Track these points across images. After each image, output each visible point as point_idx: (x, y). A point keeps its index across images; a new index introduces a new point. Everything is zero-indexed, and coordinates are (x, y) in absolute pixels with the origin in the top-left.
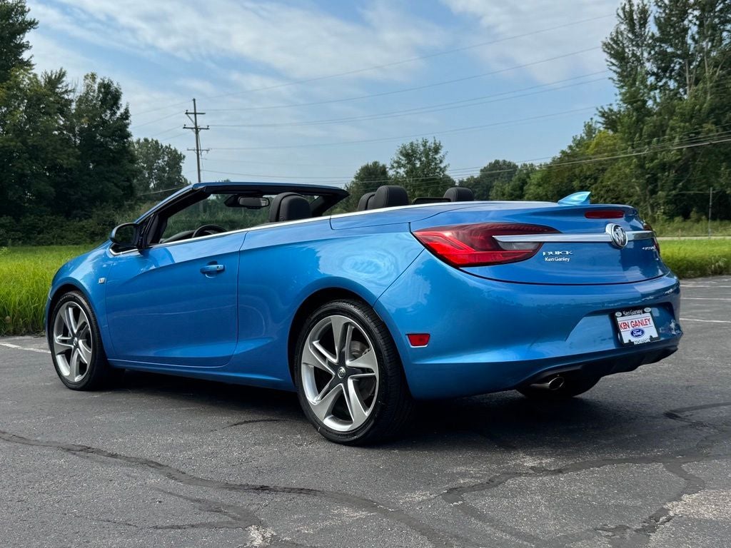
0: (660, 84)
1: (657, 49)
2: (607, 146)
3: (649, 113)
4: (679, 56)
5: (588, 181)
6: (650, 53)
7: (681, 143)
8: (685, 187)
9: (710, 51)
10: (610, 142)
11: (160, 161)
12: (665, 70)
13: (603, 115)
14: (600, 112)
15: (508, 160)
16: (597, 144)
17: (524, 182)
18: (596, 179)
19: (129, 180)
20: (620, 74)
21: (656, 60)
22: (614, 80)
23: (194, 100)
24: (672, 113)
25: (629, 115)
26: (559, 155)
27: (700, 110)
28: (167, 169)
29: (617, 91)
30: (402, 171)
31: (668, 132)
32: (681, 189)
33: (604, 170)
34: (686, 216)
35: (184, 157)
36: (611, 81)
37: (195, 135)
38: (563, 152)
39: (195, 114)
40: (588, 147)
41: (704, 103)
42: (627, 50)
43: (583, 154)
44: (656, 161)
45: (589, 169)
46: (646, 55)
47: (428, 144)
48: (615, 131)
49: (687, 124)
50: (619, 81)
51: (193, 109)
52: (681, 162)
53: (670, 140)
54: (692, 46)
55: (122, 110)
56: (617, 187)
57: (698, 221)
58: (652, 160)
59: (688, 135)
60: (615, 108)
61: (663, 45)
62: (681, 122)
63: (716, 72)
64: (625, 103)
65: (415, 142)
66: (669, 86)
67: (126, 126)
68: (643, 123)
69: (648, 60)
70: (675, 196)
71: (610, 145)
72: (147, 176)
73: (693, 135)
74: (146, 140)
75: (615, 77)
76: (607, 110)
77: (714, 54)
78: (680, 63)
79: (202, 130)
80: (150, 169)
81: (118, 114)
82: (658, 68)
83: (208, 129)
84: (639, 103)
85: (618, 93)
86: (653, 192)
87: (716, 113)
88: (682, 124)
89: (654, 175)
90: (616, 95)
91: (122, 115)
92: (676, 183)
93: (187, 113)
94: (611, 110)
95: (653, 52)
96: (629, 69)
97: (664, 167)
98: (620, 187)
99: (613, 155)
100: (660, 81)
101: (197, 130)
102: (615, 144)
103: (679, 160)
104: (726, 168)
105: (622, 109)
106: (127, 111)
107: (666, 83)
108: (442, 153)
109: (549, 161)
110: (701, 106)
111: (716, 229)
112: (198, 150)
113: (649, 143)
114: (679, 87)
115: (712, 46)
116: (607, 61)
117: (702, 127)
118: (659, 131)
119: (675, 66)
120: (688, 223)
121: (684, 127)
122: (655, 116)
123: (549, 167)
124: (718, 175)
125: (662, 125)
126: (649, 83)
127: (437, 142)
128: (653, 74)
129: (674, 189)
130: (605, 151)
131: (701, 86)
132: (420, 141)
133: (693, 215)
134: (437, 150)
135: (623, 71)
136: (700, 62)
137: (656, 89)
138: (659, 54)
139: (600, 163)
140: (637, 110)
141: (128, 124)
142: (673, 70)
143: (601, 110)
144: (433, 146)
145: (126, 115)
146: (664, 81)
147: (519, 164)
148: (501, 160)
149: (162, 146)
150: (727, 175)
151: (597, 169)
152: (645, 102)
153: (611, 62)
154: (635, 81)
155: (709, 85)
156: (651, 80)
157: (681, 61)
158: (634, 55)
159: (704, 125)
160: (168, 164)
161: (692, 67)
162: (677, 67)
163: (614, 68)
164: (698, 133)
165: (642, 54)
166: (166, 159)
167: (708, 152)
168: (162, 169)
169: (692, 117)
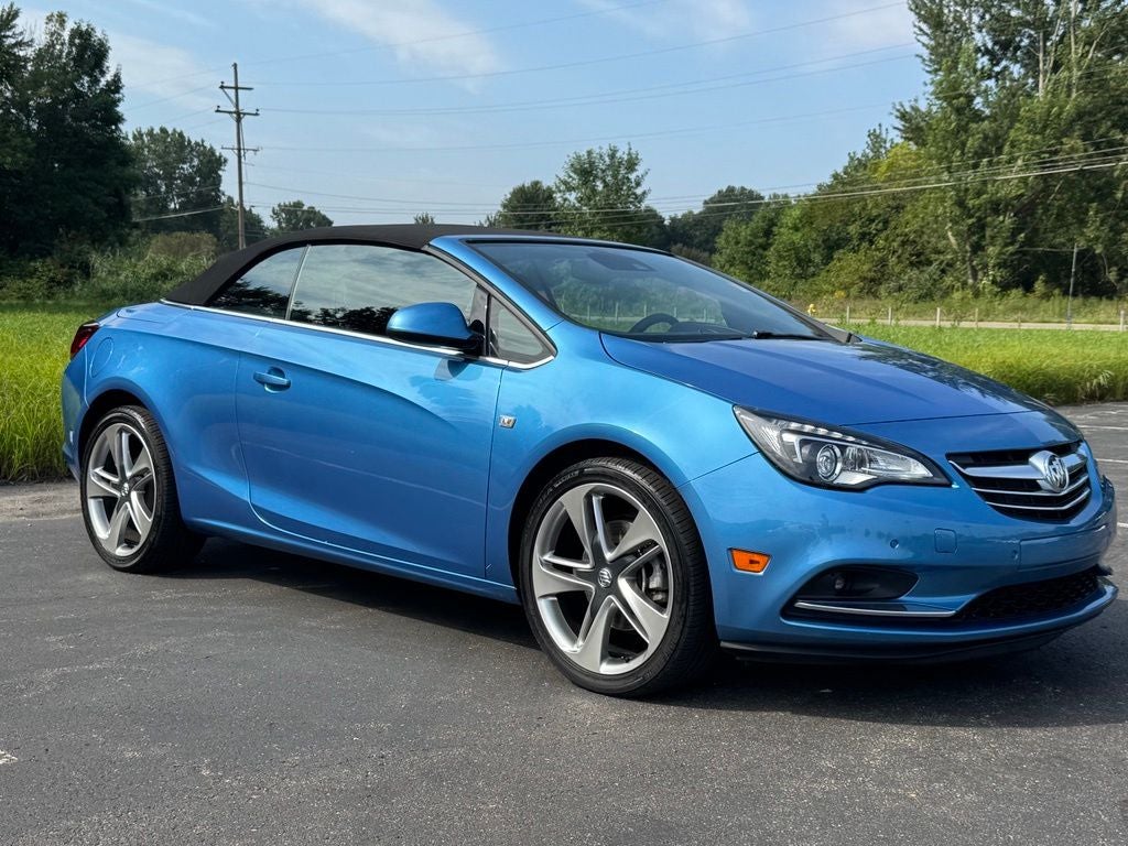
0: (997, 69)
1: (994, 10)
2: (906, 169)
3: (978, 117)
4: (1028, 24)
5: (873, 226)
6: (982, 18)
7: (1027, 167)
8: (1029, 241)
9: (1080, 18)
10: (910, 163)
11: (185, 166)
12: (1005, 46)
13: (903, 116)
14: (898, 110)
15: (748, 187)
16: (891, 166)
17: (772, 223)
18: (886, 222)
19: (117, 194)
20: (933, 50)
21: (992, 30)
22: (924, 60)
23: (235, 65)
24: (1014, 118)
25: (945, 118)
26: (828, 180)
27: (1060, 114)
28: (198, 179)
29: (928, 78)
30: (572, 197)
31: (1006, 148)
32: (1023, 244)
33: (899, 209)
34: (1028, 288)
35: (226, 161)
36: (919, 60)
37: (235, 123)
38: (836, 176)
39: (236, 88)
40: (875, 171)
41: (1067, 102)
42: (946, 11)
43: (868, 180)
44: (985, 196)
45: (877, 205)
46: (976, 19)
47: (618, 155)
48: (921, 143)
49: (1038, 137)
50: (931, 60)
51: (233, 79)
52: (1025, 200)
53: (1009, 162)
54: (1052, 9)
55: (109, 77)
56: (920, 237)
57: (1047, 296)
58: (979, 194)
59: (1038, 155)
60: (923, 107)
61: (1003, 4)
62: (1029, 132)
63: (1088, 52)
64: (938, 98)
65: (597, 151)
66: (1012, 73)
67: (115, 103)
68: (966, 131)
69: (980, 28)
70: (1012, 254)
71: (911, 168)
72: (163, 189)
73: (1047, 155)
74: (163, 130)
75: (926, 53)
76: (908, 110)
77: (1086, 23)
78: (1030, 36)
79: (247, 116)
80: (169, 177)
81: (103, 82)
82: (995, 43)
83: (257, 114)
84: (962, 99)
85: (929, 81)
86: (978, 248)
87: (1085, 120)
88: (1030, 137)
89: (980, 219)
90: (926, 84)
91: (108, 84)
92: (1015, 232)
93: (222, 87)
94: (916, 109)
95: (987, 17)
96: (947, 43)
97: (996, 207)
98: (925, 237)
99: (915, 184)
100: (997, 64)
101: (239, 116)
102: (919, 166)
103: (1022, 195)
104: (1097, 213)
105: (934, 109)
106: (117, 79)
107: (1006, 68)
108: (640, 170)
109: (812, 190)
110: (1061, 108)
111: (1076, 311)
112: (239, 150)
113: (976, 166)
114: (1026, 76)
115: (1084, 10)
116: (915, 26)
117: (1062, 143)
118: (993, 146)
119: (1021, 41)
120: (1032, 300)
121: (1033, 142)
122: (986, 122)
123: (812, 200)
124: (1082, 223)
125: (997, 137)
126: (979, 66)
127: (633, 151)
128: (987, 52)
129: (1012, 244)
130: (903, 177)
131: (1063, 74)
132: (606, 151)
133: (1039, 286)
134: (632, 165)
135: (939, 45)
136: (1063, 36)
137: (989, 77)
138: (998, 20)
139: (894, 196)
140: (959, 111)
141: (119, 100)
142: (1018, 48)
143: (898, 107)
144: (626, 157)
145: (115, 86)
146: (1004, 63)
147: (767, 195)
148: (737, 186)
149: (189, 142)
150: (1098, 224)
151: (889, 206)
152: (970, 99)
153: (921, 30)
154: (955, 63)
155: (1076, 73)
156: (983, 61)
157: (1032, 32)
158: (957, 19)
159: (1064, 140)
160: (199, 171)
161: (1049, 44)
162: (1026, 42)
163: (925, 39)
164: (1056, 153)
165: (970, 18)
166: (196, 162)
167: (1069, 183)
168: (189, 180)
169: (1045, 127)
